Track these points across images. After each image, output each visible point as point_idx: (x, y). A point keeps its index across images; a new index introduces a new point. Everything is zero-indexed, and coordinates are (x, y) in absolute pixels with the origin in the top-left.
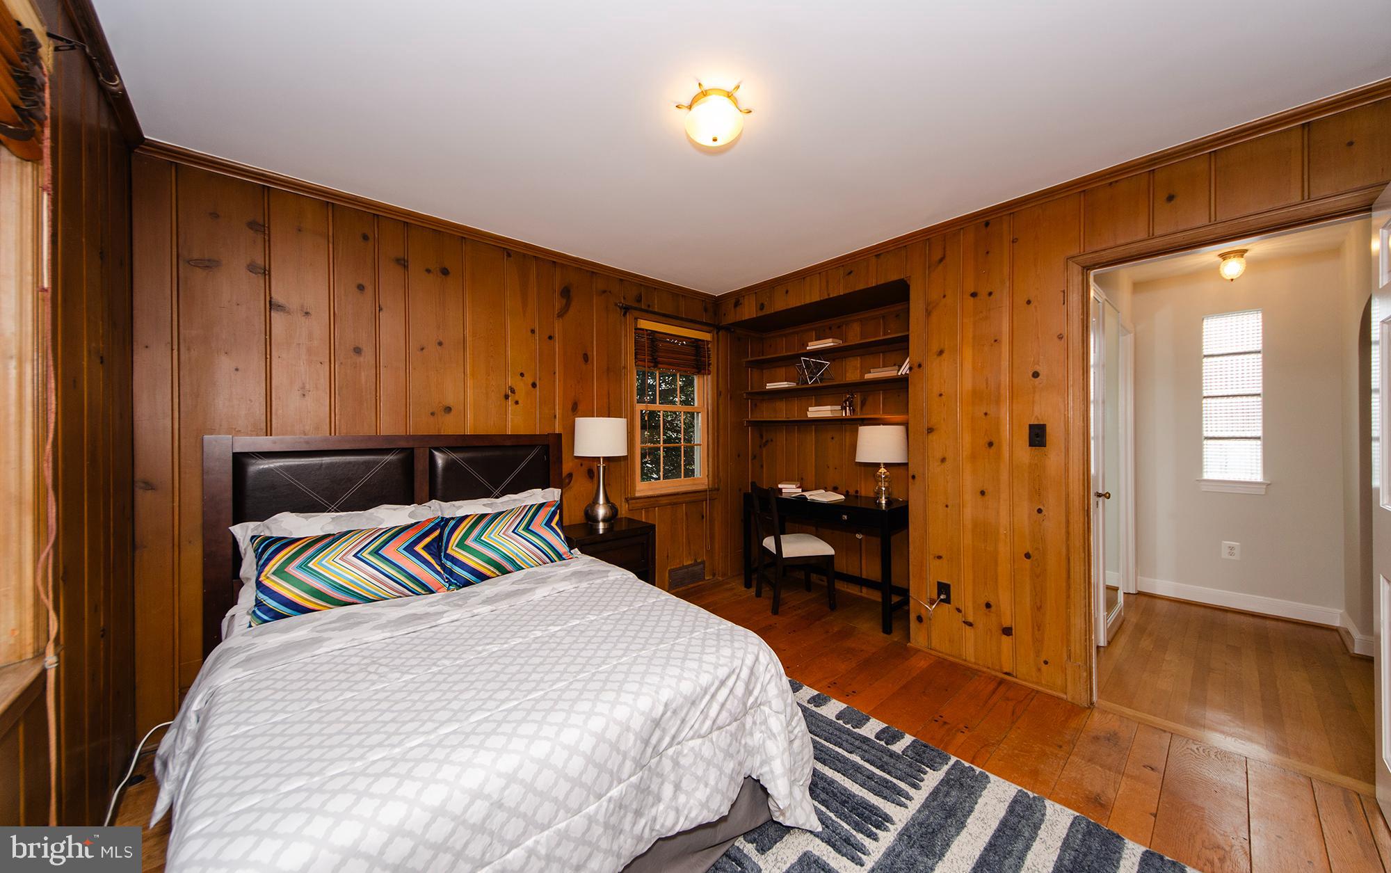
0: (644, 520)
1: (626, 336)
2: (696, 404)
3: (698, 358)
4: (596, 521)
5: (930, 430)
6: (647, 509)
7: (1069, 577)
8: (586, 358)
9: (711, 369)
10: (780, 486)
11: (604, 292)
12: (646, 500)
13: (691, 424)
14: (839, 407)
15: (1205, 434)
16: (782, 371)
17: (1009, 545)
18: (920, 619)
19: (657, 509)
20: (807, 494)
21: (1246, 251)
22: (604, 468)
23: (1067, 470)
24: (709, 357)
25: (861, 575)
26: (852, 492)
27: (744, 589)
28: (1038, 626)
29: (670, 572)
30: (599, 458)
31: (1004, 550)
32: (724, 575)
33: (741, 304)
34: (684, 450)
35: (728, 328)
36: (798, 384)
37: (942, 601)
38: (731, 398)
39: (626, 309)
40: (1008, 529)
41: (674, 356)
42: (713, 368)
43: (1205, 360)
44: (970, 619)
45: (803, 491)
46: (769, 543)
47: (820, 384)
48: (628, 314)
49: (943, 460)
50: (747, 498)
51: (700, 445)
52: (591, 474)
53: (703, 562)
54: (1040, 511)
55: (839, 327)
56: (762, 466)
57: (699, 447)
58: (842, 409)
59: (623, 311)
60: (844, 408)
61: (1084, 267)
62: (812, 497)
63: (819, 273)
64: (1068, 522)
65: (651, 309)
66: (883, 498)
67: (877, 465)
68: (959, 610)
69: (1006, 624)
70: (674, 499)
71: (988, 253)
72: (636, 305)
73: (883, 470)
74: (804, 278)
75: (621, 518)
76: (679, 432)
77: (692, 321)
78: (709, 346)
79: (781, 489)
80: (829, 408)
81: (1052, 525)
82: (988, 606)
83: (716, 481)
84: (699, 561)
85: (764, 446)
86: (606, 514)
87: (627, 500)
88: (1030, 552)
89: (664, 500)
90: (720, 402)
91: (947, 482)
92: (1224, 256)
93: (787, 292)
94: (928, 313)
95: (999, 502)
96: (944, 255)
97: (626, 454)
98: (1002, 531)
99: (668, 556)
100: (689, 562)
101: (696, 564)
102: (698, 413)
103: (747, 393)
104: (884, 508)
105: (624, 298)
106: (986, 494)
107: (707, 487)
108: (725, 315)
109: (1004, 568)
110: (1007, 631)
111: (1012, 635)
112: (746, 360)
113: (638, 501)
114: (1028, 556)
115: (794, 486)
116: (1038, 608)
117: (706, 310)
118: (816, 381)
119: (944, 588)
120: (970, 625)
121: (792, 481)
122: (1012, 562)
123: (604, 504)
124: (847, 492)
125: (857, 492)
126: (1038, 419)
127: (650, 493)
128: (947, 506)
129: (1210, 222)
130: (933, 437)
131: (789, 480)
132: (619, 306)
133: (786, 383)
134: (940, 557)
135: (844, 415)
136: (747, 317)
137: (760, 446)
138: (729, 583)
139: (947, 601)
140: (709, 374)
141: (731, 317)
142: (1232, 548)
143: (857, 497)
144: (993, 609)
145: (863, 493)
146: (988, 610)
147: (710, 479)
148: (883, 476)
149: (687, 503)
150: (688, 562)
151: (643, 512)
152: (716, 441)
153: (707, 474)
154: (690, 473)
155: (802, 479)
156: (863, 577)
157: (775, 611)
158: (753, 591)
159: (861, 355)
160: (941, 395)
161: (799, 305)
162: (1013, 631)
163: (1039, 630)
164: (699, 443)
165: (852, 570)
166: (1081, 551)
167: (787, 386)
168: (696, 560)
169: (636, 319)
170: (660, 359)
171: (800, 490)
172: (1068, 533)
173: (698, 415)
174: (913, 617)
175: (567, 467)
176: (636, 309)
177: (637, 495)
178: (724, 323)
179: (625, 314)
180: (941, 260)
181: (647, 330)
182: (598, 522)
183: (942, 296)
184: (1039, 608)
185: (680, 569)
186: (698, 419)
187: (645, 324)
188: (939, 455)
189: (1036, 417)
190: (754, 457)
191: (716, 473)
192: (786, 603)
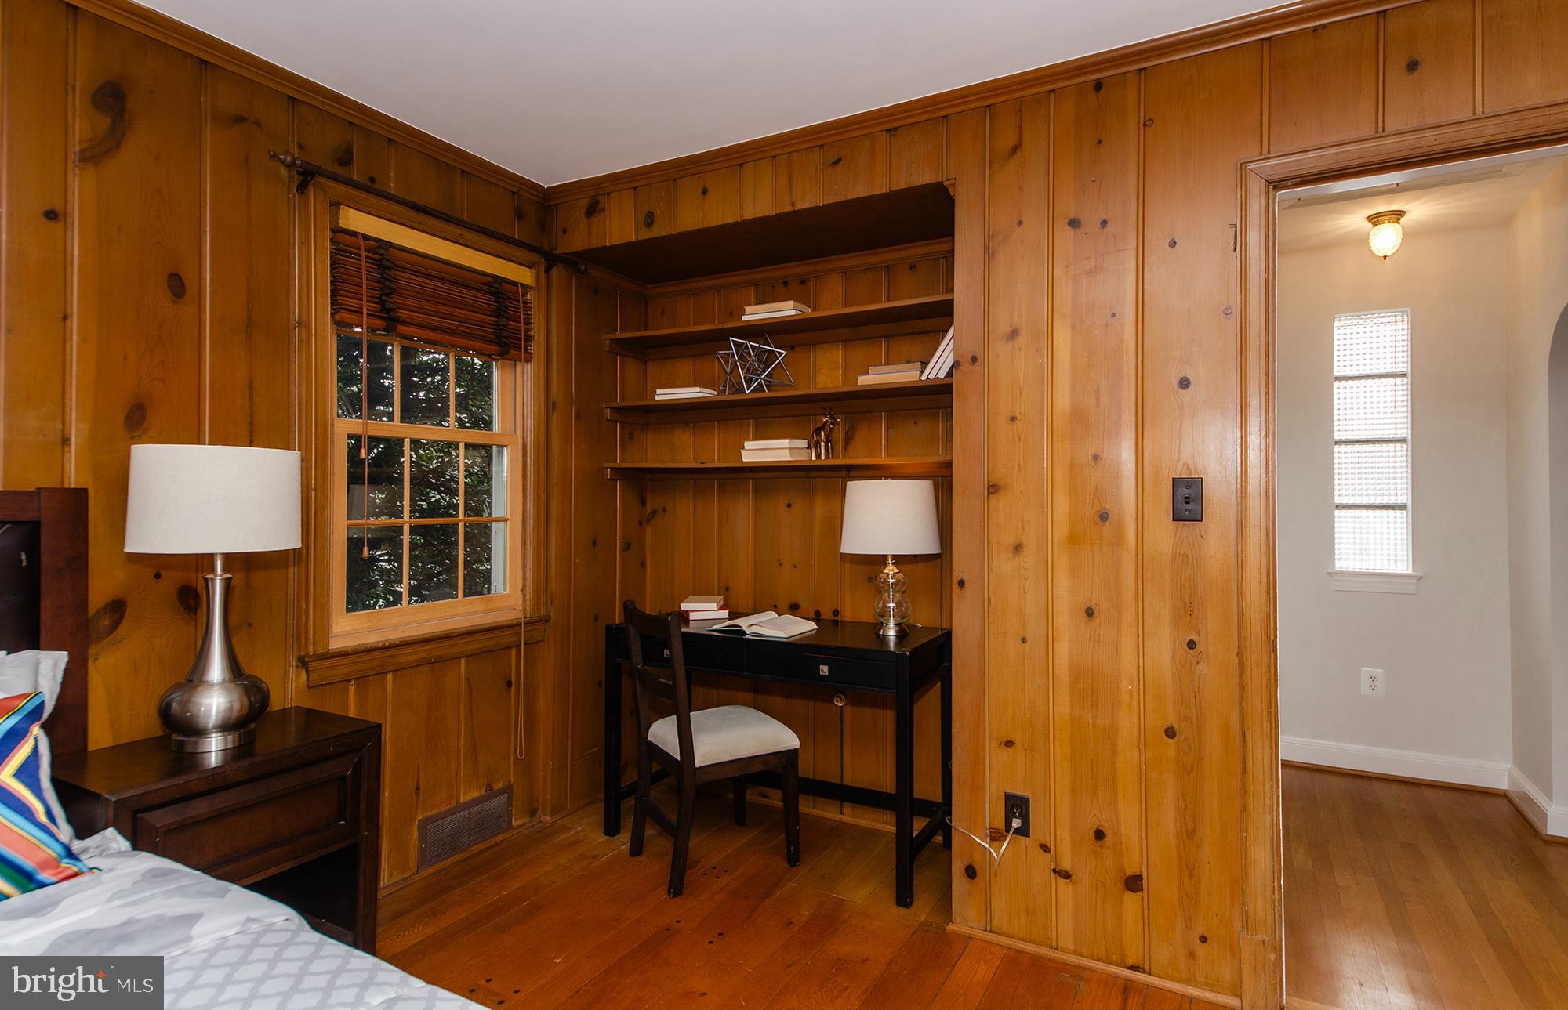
0: (352, 714)
1: (305, 243)
2: (496, 427)
3: (503, 321)
4: (198, 732)
5: (993, 489)
6: (361, 679)
7: (1244, 770)
8: (177, 286)
9: (533, 349)
10: (684, 606)
11: (240, 120)
12: (363, 657)
13: (485, 474)
14: (803, 443)
15: (1338, 500)
16: (686, 367)
17: (1136, 710)
18: (971, 872)
19: (390, 677)
20: (743, 623)
21: (1401, 213)
22: (228, 585)
23: (1241, 565)
24: (528, 322)
25: (842, 778)
26: (827, 614)
27: (603, 838)
28: (1189, 869)
29: (423, 825)
30: (211, 557)
31: (1127, 723)
32: (556, 809)
33: (602, 210)
34: (466, 533)
35: (575, 262)
36: (721, 392)
37: (1017, 832)
38: (578, 417)
39: (307, 177)
40: (1136, 683)
41: (439, 308)
42: (538, 348)
43: (1336, 384)
44: (1066, 865)
45: (732, 616)
46: (664, 733)
47: (767, 394)
48: (311, 189)
49: (1018, 548)
50: (615, 637)
51: (505, 520)
52: (191, 600)
53: (508, 789)
54: (1191, 644)
55: (803, 282)
56: (643, 565)
57: (502, 524)
58: (809, 447)
59: (297, 179)
60: (814, 445)
61: (1269, 183)
62: (755, 629)
63: (774, 157)
64: (1242, 664)
65: (376, 186)
66: (892, 625)
67: (881, 560)
68: (1045, 848)
69: (1131, 870)
70: (436, 651)
71: (1100, 142)
72: (339, 170)
73: (890, 569)
74: (741, 165)
75: (284, 712)
76: (453, 492)
77: (483, 231)
78: (529, 297)
79: (687, 612)
80: (785, 443)
81: (1213, 675)
82: (1099, 835)
83: (543, 600)
84: (498, 786)
85: (648, 521)
86: (231, 709)
87: (303, 663)
88: (1176, 726)
89: (411, 656)
90: (554, 423)
91: (1025, 593)
92: (1374, 219)
93: (705, 192)
94: (989, 253)
95: (1119, 629)
96: (1020, 140)
97: (300, 546)
98: (1126, 686)
99: (417, 789)
100: (475, 794)
101: (492, 794)
102: (501, 447)
103: (612, 408)
104: (892, 644)
105: (301, 147)
106: (1096, 614)
107: (521, 615)
108: (565, 231)
109: (1128, 758)
110: (1134, 883)
111: (1142, 890)
112: (611, 336)
113: (336, 661)
114: (1170, 733)
115: (714, 606)
116: (1190, 833)
117: (520, 215)
118: (759, 388)
119: (1017, 806)
120: (1066, 875)
121: (708, 593)
122: (1142, 747)
123: (223, 682)
124: (818, 613)
125: (836, 613)
126: (1189, 470)
127: (372, 639)
128: (1024, 640)
129: (1475, 114)
130: (1000, 503)
131: (702, 591)
132: (283, 162)
133: (698, 389)
134: (1009, 744)
135: (814, 458)
136: (615, 241)
137: (640, 523)
138: (568, 828)
139: (1023, 831)
140: (528, 360)
141: (579, 238)
142: (1373, 679)
143: (836, 622)
144: (1109, 840)
145: (847, 615)
146: (1099, 842)
147: (528, 597)
148: (891, 581)
149: (469, 656)
150: (467, 795)
151: (352, 688)
152: (543, 511)
153: (520, 586)
154: (479, 583)
155: (727, 589)
156: (845, 783)
157: (676, 887)
158: (624, 839)
159: (845, 341)
160: (1013, 419)
161: (731, 220)
162: (1145, 882)
163: (1190, 876)
164: (502, 515)
165: (827, 773)
166: (1265, 718)
167: (701, 395)
168: (489, 787)
169: (335, 205)
170: (403, 314)
171: (725, 614)
172: (1242, 686)
173: (500, 453)
174: (958, 868)
175: (102, 587)
176: (334, 178)
177: (336, 644)
178: (560, 251)
179: (302, 188)
180: (1015, 149)
181: (366, 238)
182: (201, 732)
183: (1016, 222)
184: (1191, 835)
185: (450, 813)
186: (500, 463)
187: (356, 220)
188: (1009, 539)
189: (1186, 464)
190: (627, 546)
191: (541, 588)
192: (698, 862)
